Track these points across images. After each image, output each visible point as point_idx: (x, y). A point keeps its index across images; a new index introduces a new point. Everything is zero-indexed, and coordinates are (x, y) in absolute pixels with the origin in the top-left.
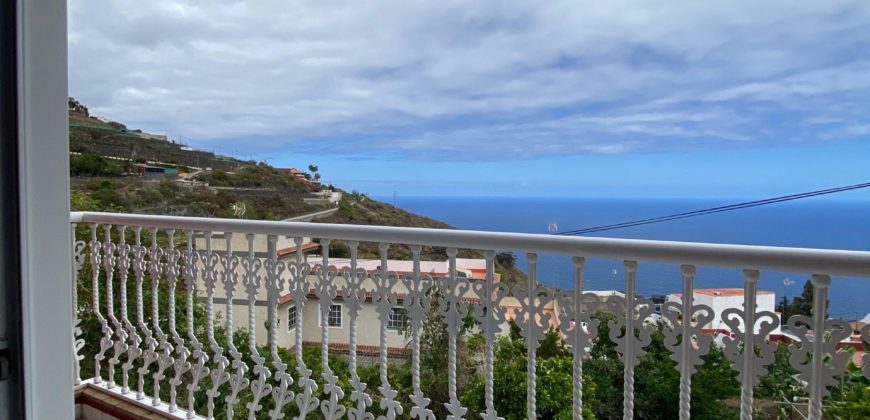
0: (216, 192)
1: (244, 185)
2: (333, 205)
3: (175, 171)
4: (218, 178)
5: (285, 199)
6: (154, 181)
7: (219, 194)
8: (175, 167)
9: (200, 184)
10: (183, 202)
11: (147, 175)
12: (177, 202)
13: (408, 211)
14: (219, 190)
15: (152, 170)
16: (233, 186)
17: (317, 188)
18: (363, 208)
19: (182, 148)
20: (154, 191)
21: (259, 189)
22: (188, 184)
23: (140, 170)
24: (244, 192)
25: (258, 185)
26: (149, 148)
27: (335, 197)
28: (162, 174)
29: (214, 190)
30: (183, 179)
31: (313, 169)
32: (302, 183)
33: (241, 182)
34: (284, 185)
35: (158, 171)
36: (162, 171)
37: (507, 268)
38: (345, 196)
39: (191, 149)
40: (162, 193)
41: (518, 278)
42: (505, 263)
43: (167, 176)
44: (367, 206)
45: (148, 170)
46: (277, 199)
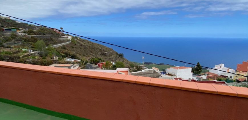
0: (30, 37)
1: (39, 34)
2: (69, 41)
3: (15, 30)
4: (30, 32)
5: (54, 39)
6: (8, 33)
7: (31, 38)
8: (15, 29)
9: (24, 34)
10: (19, 40)
11: (5, 31)
12: (17, 40)
13: (93, 42)
14: (31, 36)
15: (7, 30)
16: (36, 35)
17: (64, 35)
18: (79, 41)
19: (17, 22)
20: (9, 37)
21: (44, 36)
22: (20, 34)
23: (3, 30)
24: (39, 37)
25: (44, 34)
26: (5, 22)
27: (70, 38)
28: (10, 31)
29: (30, 36)
30: (19, 33)
31: (62, 29)
32: (58, 33)
33: (38, 33)
34: (53, 34)
35: (9, 30)
36: (11, 30)
37: (121, 58)
38: (73, 37)
39: (20, 22)
40: (12, 37)
41: (124, 61)
42: (121, 56)
43: (12, 32)
44: (80, 40)
45: (5, 30)
46: (51, 39)
